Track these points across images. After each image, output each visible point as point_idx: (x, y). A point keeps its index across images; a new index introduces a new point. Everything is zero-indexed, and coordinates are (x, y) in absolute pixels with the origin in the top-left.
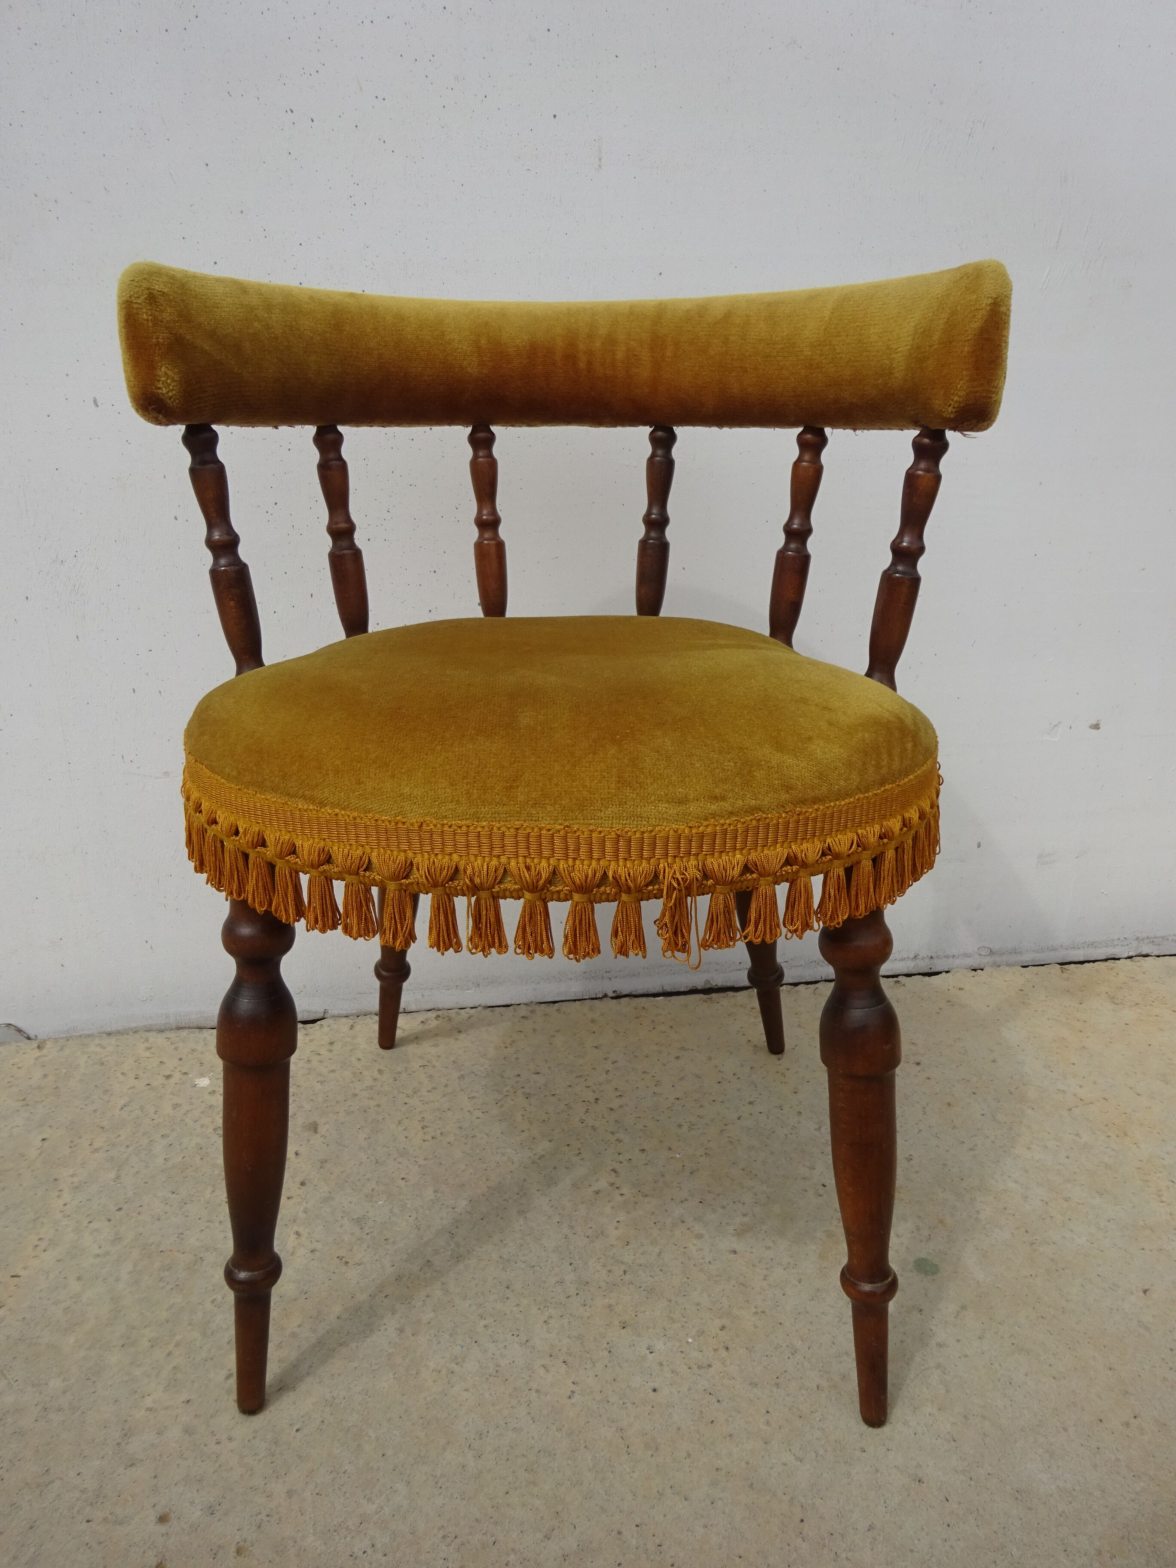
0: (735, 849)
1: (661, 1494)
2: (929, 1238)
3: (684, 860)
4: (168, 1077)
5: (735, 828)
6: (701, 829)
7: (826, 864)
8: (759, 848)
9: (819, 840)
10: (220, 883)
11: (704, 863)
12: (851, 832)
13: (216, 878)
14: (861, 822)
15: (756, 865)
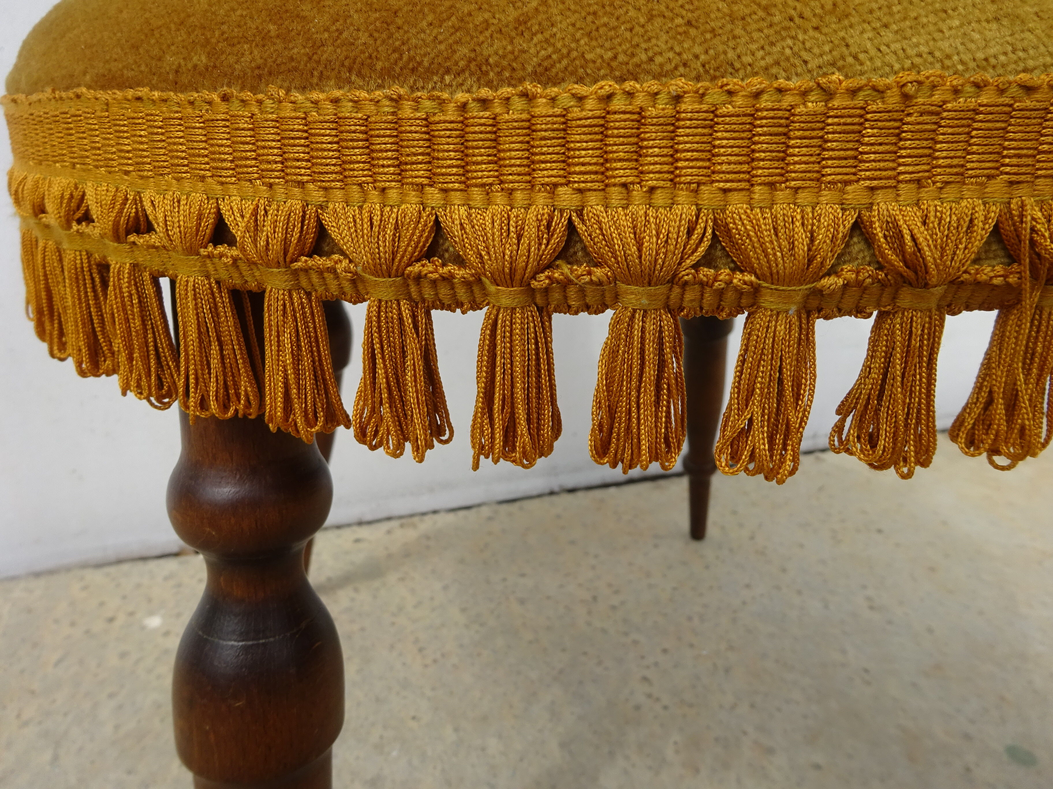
4: (111, 620)
10: (160, 385)
13: (149, 375)
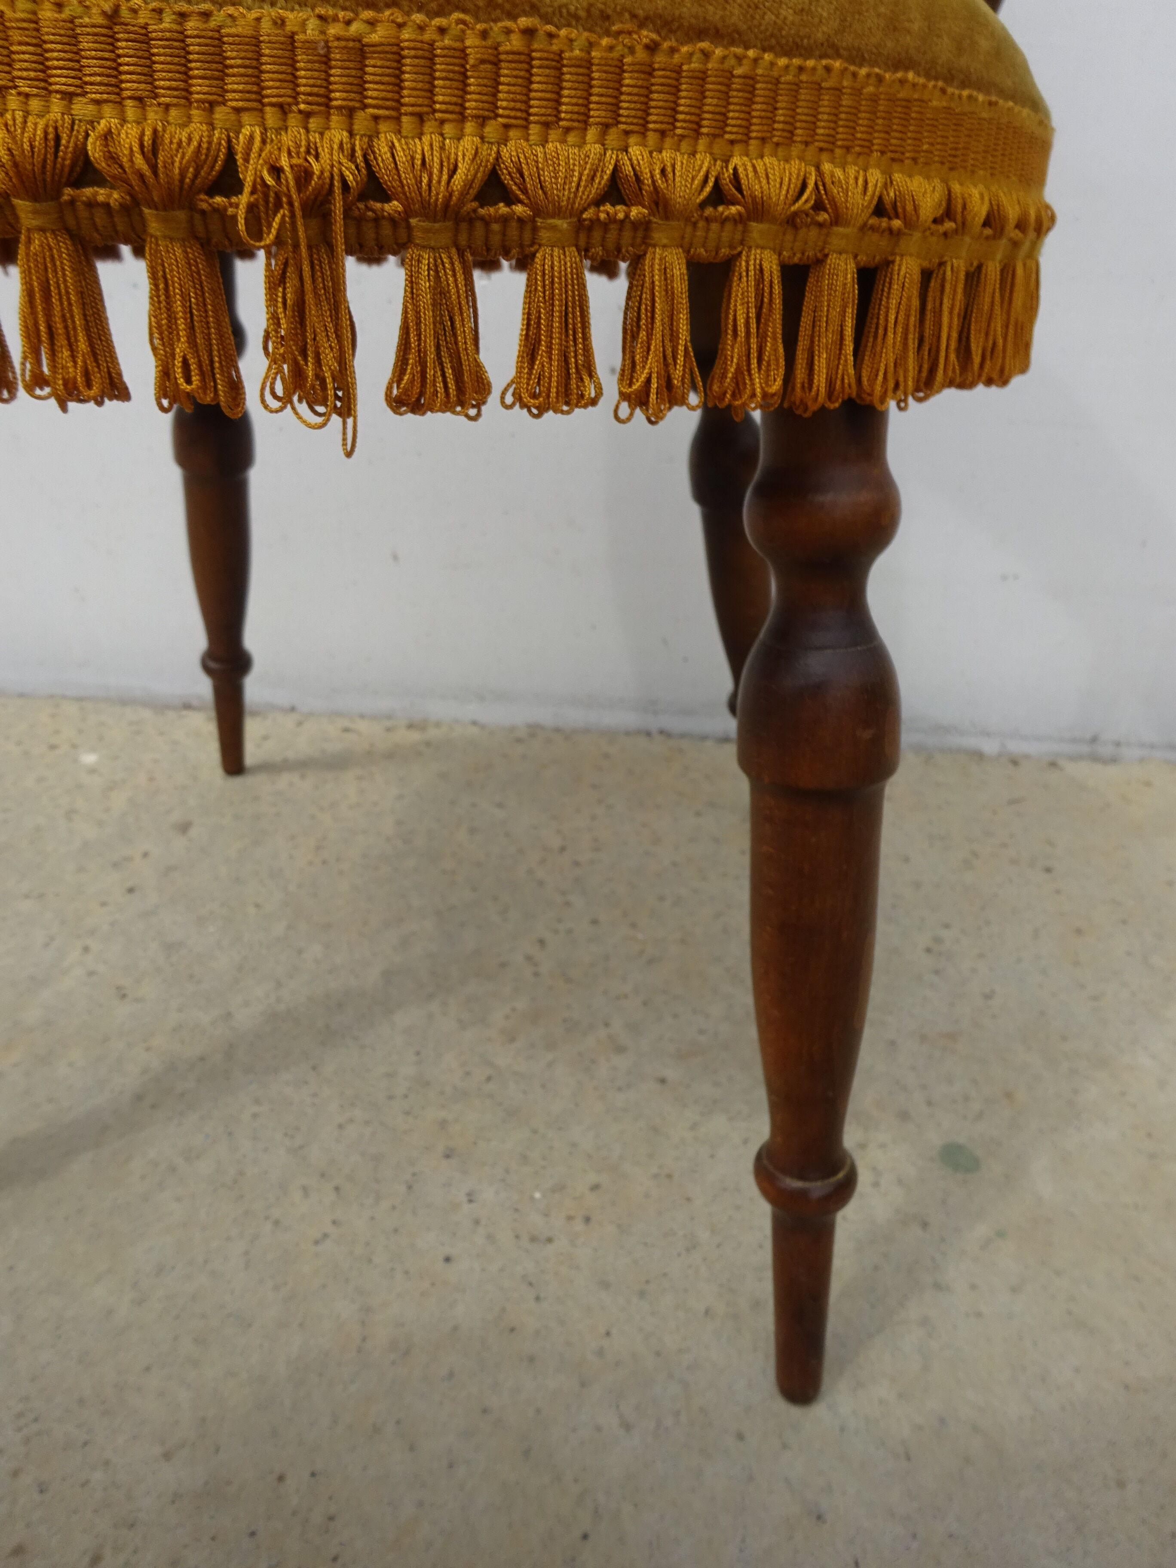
0: (462, 118)
1: (377, 1430)
2: (980, 1116)
3: (313, 123)
5: (457, 45)
6: (354, 28)
7: (729, 226)
8: (534, 129)
9: (709, 150)
11: (371, 146)
12: (801, 158)
14: (832, 140)
15: (522, 175)
